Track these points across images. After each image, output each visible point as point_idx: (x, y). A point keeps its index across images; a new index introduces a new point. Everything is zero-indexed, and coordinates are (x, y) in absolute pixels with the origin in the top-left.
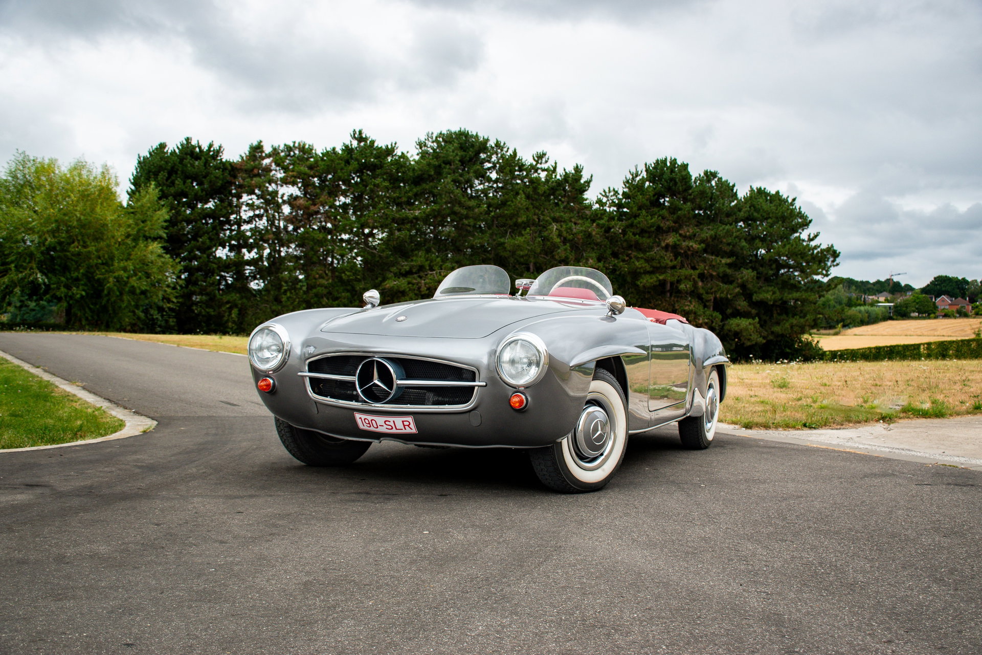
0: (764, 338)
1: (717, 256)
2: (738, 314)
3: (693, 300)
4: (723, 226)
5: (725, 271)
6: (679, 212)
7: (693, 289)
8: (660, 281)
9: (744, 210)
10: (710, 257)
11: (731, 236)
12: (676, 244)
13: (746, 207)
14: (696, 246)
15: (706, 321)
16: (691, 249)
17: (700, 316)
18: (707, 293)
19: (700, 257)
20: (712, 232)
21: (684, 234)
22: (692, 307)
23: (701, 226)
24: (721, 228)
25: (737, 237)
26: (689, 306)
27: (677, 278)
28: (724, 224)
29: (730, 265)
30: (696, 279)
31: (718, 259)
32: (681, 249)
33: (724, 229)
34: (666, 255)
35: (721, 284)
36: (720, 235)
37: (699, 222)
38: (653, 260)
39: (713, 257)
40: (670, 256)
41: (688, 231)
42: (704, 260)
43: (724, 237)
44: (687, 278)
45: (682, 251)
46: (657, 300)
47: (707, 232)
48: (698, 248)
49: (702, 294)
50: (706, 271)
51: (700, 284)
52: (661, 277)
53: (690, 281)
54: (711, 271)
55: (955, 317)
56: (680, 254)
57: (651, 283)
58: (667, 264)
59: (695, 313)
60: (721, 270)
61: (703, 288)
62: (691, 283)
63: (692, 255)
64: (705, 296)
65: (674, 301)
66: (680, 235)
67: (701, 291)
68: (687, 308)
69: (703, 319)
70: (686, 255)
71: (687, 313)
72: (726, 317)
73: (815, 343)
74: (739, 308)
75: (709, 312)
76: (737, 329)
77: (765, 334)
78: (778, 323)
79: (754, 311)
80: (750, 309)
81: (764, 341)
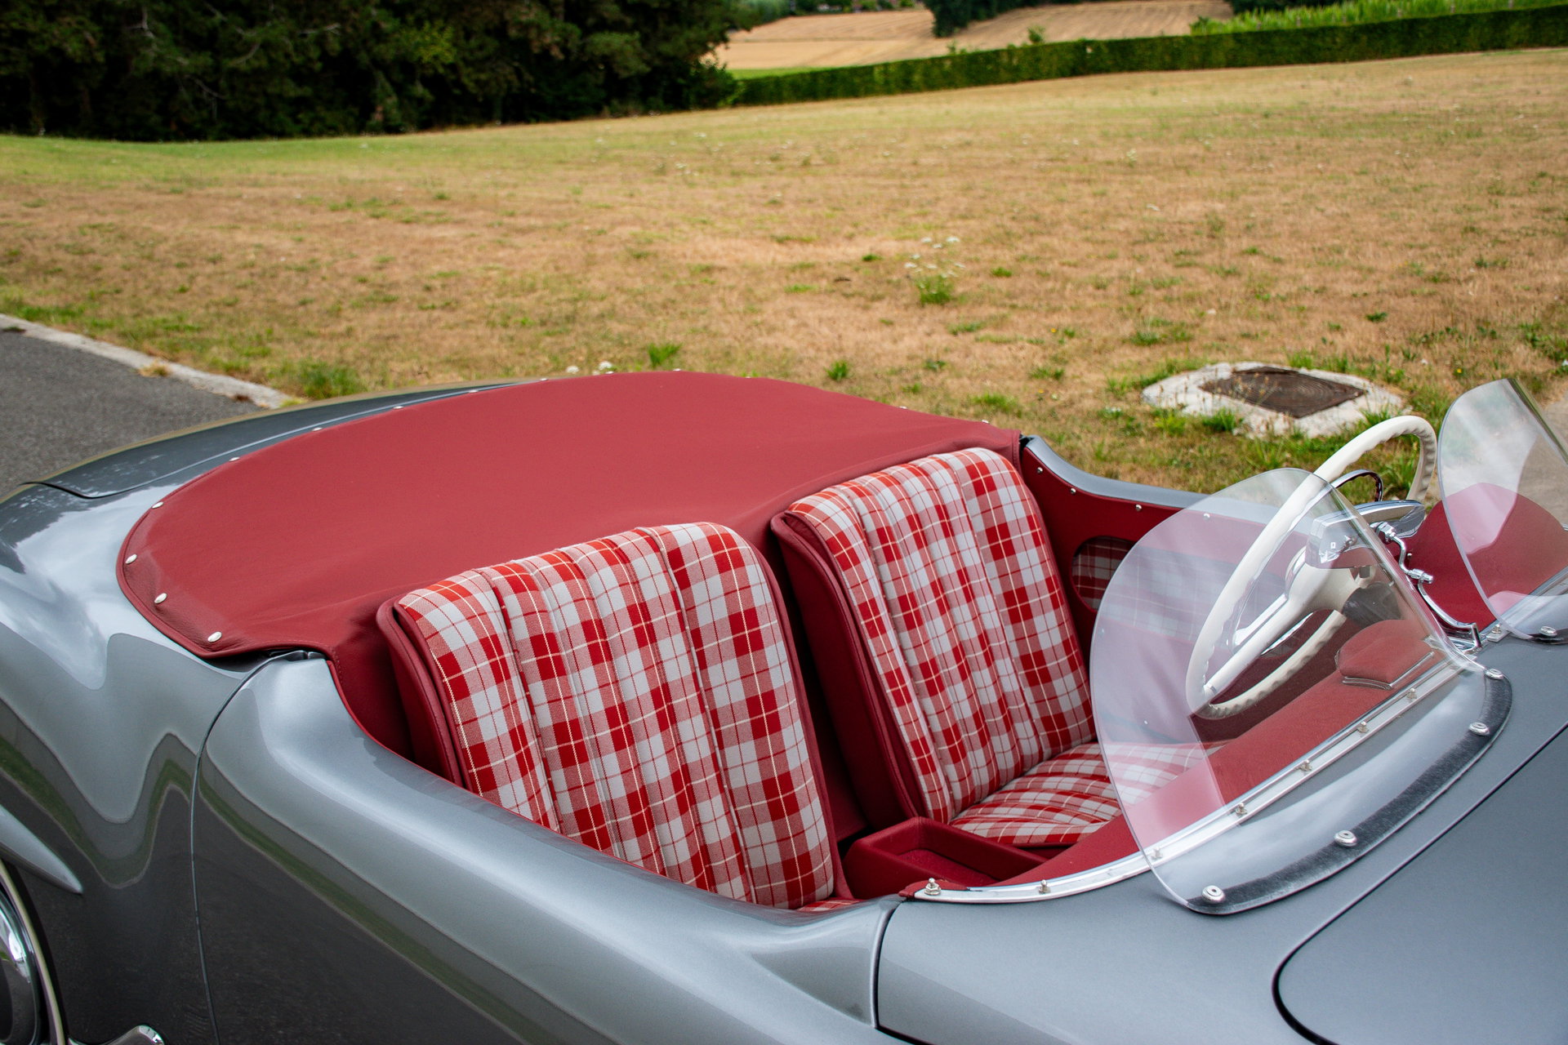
0: (648, 63)
2: (604, 26)
3: (533, 4)
15: (557, 39)
17: (546, 31)
22: (532, 17)
26: (528, 14)
46: (474, 7)
55: (875, 11)
59: (538, 27)
65: (502, 6)
68: (524, 19)
69: (553, 37)
71: (526, 27)
72: (587, 32)
73: (719, 67)
74: (606, 15)
75: (560, 23)
76: (606, 51)
77: (647, 56)
78: (667, 39)
79: (629, 21)
80: (622, 17)
81: (648, 69)
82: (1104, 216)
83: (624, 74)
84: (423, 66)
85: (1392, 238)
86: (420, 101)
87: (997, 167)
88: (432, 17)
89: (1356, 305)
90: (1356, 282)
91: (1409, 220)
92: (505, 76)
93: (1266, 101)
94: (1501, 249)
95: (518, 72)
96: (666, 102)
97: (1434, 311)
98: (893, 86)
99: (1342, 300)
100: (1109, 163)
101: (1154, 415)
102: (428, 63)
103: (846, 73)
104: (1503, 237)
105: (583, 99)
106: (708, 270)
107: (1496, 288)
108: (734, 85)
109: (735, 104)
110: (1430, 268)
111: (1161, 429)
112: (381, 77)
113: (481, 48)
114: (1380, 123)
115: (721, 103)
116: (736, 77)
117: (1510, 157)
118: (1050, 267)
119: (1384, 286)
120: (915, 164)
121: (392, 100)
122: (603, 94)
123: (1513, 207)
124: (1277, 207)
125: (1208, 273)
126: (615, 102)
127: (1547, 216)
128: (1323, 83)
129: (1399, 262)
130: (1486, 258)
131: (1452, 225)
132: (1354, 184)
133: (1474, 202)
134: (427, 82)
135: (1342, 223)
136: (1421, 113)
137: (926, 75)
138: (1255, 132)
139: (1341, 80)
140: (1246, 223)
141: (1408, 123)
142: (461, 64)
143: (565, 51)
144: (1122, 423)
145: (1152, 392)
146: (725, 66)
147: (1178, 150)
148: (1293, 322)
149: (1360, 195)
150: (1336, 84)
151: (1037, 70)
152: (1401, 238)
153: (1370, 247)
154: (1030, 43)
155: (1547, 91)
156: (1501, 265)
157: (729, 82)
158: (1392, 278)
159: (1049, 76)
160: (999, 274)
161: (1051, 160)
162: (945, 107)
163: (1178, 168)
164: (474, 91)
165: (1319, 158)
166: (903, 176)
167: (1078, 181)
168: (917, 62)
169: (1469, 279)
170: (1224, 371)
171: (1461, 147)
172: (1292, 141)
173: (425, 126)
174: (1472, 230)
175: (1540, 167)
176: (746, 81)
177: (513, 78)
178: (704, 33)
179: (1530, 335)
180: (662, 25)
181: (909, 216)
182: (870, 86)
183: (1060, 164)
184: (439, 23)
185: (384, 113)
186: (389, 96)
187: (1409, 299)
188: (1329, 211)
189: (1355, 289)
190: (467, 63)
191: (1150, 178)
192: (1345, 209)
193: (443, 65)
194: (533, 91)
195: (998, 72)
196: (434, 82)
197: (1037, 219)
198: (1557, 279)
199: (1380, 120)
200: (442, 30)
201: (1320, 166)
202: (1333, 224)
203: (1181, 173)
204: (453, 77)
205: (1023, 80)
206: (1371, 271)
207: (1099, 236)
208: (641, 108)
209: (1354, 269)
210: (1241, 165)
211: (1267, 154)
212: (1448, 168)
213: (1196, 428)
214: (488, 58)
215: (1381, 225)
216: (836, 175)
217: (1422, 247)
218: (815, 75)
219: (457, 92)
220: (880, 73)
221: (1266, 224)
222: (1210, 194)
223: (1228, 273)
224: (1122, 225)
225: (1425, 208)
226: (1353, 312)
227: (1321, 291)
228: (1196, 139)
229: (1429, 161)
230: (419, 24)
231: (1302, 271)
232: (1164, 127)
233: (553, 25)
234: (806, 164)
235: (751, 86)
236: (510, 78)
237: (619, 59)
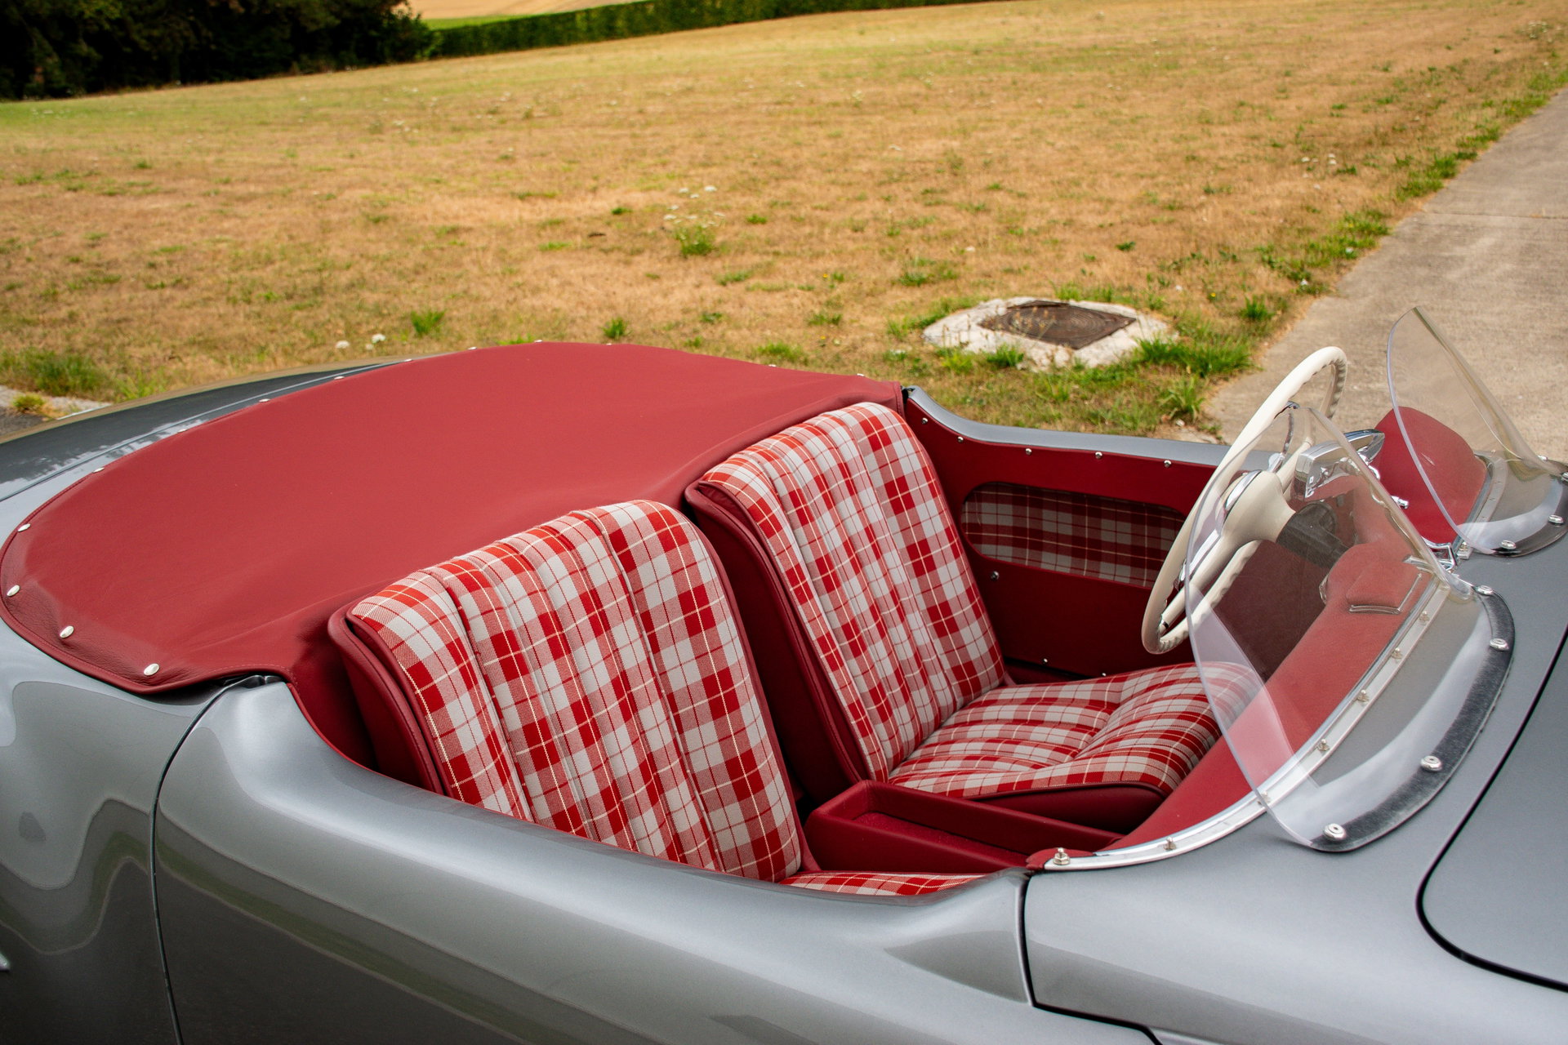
73: (413, 18)
77: (336, 8)
81: (338, 22)
82: (845, 158)
83: (313, 28)
84: (85, 22)
85: (1123, 169)
86: (86, 60)
87: (725, 112)
89: (1105, 236)
90: (1099, 213)
91: (1134, 151)
92: (180, 31)
93: (974, 39)
94: (1223, 176)
95: (194, 26)
96: (360, 56)
97: (1176, 238)
98: (596, 33)
99: (1091, 231)
100: (836, 105)
101: (939, 354)
102: (91, 18)
103: (547, 21)
104: (1222, 165)
105: (268, 55)
106: (454, 231)
107: (1226, 214)
108: (430, 37)
109: (434, 56)
110: (1164, 197)
111: (948, 369)
112: (37, 36)
114: (1084, 56)
115: (417, 56)
116: (432, 27)
117: (1209, 88)
118: (803, 212)
119: (1126, 215)
120: (641, 112)
121: (53, 61)
122: (290, 49)
123: (1224, 135)
124: (1009, 142)
125: (958, 211)
126: (304, 57)
127: (1256, 143)
128: (1021, 19)
129: (1133, 192)
130: (1213, 185)
131: (1175, 154)
132: (1075, 117)
133: (1188, 131)
134: (91, 40)
135: (1074, 156)
136: (1119, 46)
137: (630, 20)
138: (971, 69)
139: (1038, 15)
140: (982, 159)
141: (1110, 56)
142: (129, 19)
143: (243, 3)
144: (908, 364)
145: (933, 332)
146: (419, 16)
147: (901, 88)
148: (1050, 255)
149: (1083, 128)
150: (1034, 20)
151: (741, 12)
152: (1131, 169)
153: (1106, 180)
155: (1226, 25)
156: (1225, 191)
157: (425, 33)
158: (1131, 208)
159: (752, 18)
160: (754, 221)
161: (778, 103)
162: (655, 54)
163: (903, 107)
164: (147, 49)
165: (1036, 93)
166: (632, 125)
167: (809, 124)
168: (620, 7)
169: (1202, 205)
170: (997, 307)
171: (1164, 79)
172: (1008, 76)
173: (94, 88)
174: (1194, 158)
175: (1239, 96)
176: (442, 31)
177: (190, 34)
179: (1266, 257)
181: (650, 166)
182: (572, 33)
183: (786, 107)
185: (45, 74)
186: (49, 56)
187: (1151, 228)
188: (1060, 144)
189: (1100, 220)
190: (137, 19)
191: (879, 118)
192: (1074, 143)
193: (109, 20)
194: (213, 47)
195: (702, 15)
196: (99, 39)
197: (778, 164)
198: (1278, 203)
199: (1083, 54)
201: (1039, 101)
202: (1065, 157)
203: (909, 112)
204: (121, 34)
205: (728, 23)
206: (1110, 202)
207: (844, 178)
208: (333, 63)
209: (1095, 200)
210: (964, 102)
211: (986, 90)
212: (1157, 99)
213: (982, 365)
214: (159, 13)
215: (1110, 156)
216: (562, 127)
217: (1153, 177)
218: (515, 24)
219: (128, 50)
220: (582, 20)
221: (1003, 159)
222: (941, 133)
223: (977, 209)
224: (864, 166)
225: (1146, 138)
226: (1104, 242)
227: (1069, 223)
228: (917, 78)
229: (1137, 93)
231: (1047, 204)
232: (880, 65)
234: (528, 116)
235: (449, 36)
236: (186, 33)
237: (304, 11)
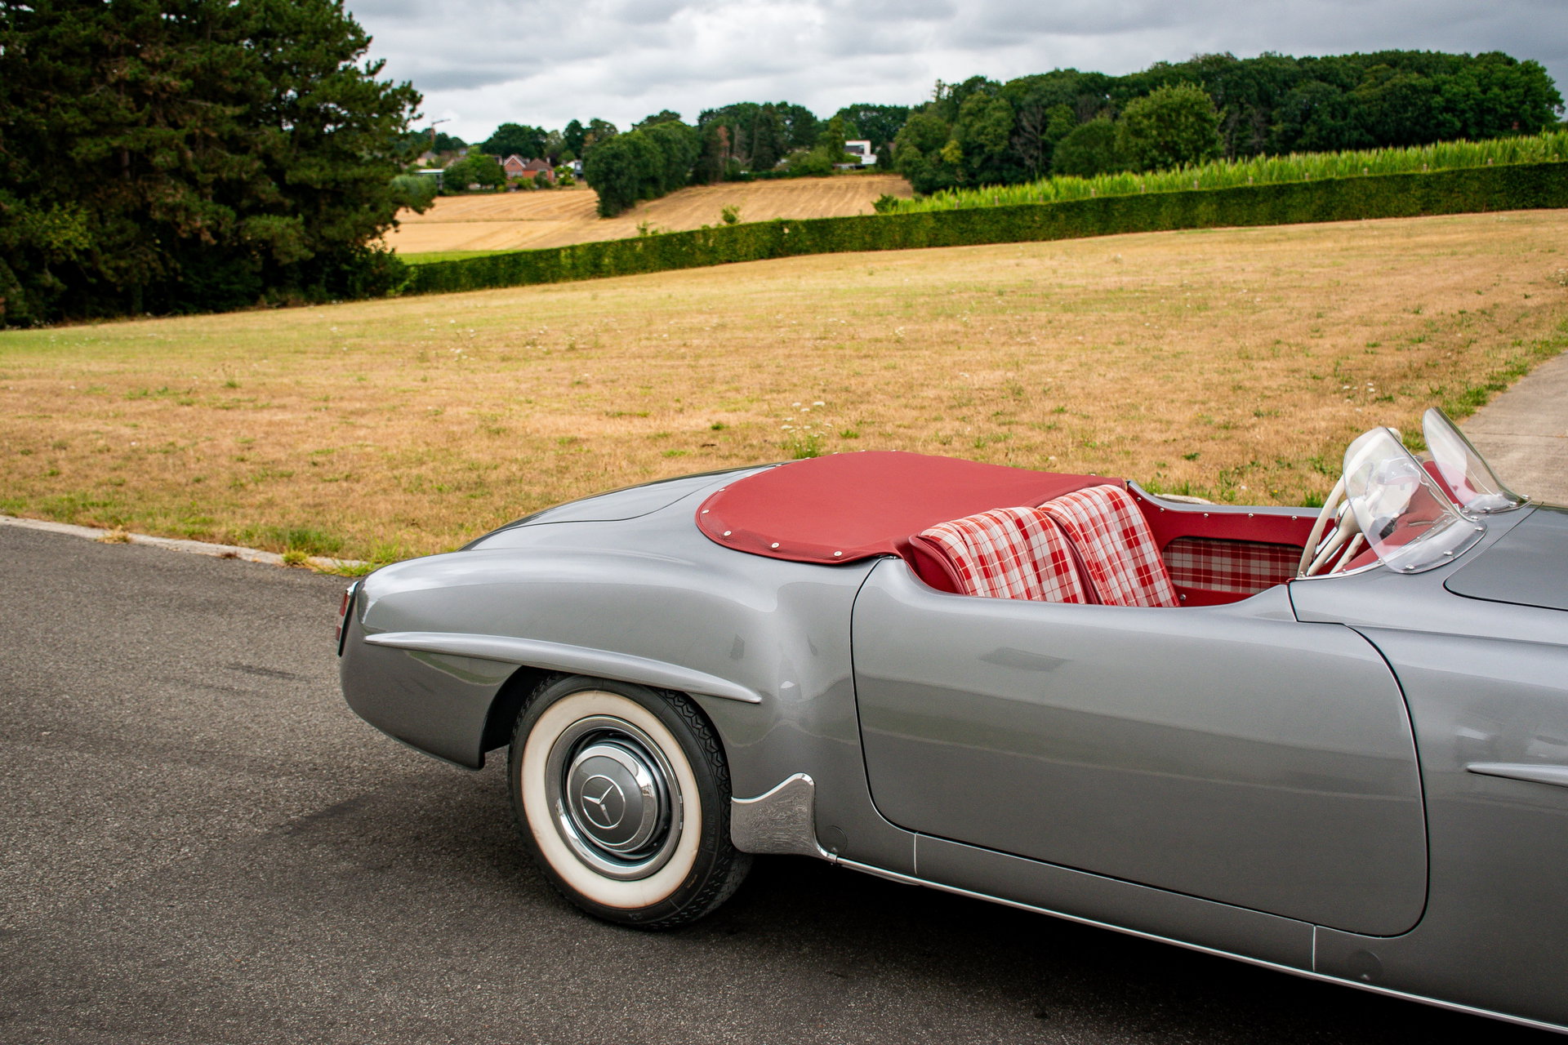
0: (311, 248)
1: (215, 101)
2: (260, 208)
3: (179, 185)
4: (222, 46)
5: (232, 130)
6: (138, 17)
7: (178, 164)
8: (113, 149)
9: (254, 16)
10: (203, 104)
11: (238, 65)
12: (137, 79)
13: (257, 11)
14: (176, 83)
15: (209, 222)
16: (168, 89)
17: (196, 213)
18: (204, 171)
19: (183, 103)
20: (204, 58)
21: (150, 60)
22: (179, 198)
23: (180, 46)
24: (217, 50)
25: (248, 67)
26: (173, 196)
27: (145, 143)
28: (222, 43)
29: (240, 119)
30: (182, 145)
31: (219, 107)
32: (150, 88)
33: (223, 52)
34: (119, 100)
35: (227, 155)
36: (217, 63)
37: (176, 36)
38: (96, 108)
39: (209, 105)
40: (128, 102)
41: (158, 55)
42: (192, 111)
43: (225, 67)
44: (167, 144)
45: (151, 93)
46: (110, 187)
47: (194, 57)
48: (181, 87)
49: (194, 174)
50: (197, 131)
51: (190, 154)
52: (115, 143)
53: (171, 150)
54: (206, 130)
55: (533, 190)
56: (147, 98)
57: (99, 154)
58: (125, 118)
59: (187, 209)
60: (226, 128)
61: (195, 162)
62: (174, 153)
63: (169, 100)
64: (200, 177)
65: (143, 187)
66: (144, 61)
67: (194, 168)
68: (170, 200)
69: (203, 220)
70: (155, 100)
71: (172, 209)
72: (242, 215)
73: (388, 251)
74: (263, 196)
75: (211, 206)
76: (265, 236)
77: (310, 241)
78: (330, 222)
79: (289, 202)
80: (281, 199)
81: (312, 255)
82: (909, 386)
83: (286, 260)
84: (52, 252)
85: (1175, 396)
86: (50, 290)
87: (770, 346)
88: (62, 199)
89: (1171, 449)
90: (1161, 431)
91: (1183, 382)
92: (147, 263)
93: (993, 280)
94: (1270, 402)
95: (162, 258)
96: (329, 291)
97: (1235, 451)
98: (581, 270)
99: (1158, 445)
100: (878, 341)
102: (59, 248)
103: (530, 258)
104: (1267, 393)
105: (236, 288)
107: (1277, 432)
108: (405, 271)
109: (408, 292)
110: (1218, 419)
113: (121, 231)
114: (1114, 297)
115: (392, 291)
116: (407, 262)
117: (1243, 327)
118: (889, 429)
119: (1187, 432)
120: (685, 345)
121: (17, 291)
122: (259, 282)
123: (1265, 368)
124: (1061, 374)
125: (1032, 429)
126: (273, 291)
127: (1297, 376)
128: (1035, 261)
129: (1188, 415)
130: (1261, 409)
131: (1222, 385)
132: (1117, 352)
133: (1230, 365)
134: (56, 270)
135: (1126, 386)
136: (1145, 288)
137: (617, 257)
138: (1002, 310)
139: (1052, 259)
140: (1040, 389)
141: (1138, 298)
142: (98, 249)
143: (216, 234)
146: (393, 250)
147: (937, 326)
148: (1126, 462)
149: (1128, 362)
150: (1048, 263)
151: (734, 251)
152: (1184, 396)
153: (1162, 406)
154: (724, 224)
155: (1251, 269)
156: (1273, 415)
157: (400, 268)
158: (1190, 427)
159: (746, 258)
160: (847, 436)
161: (821, 339)
162: (659, 292)
163: (945, 343)
164: (114, 280)
165: (1073, 332)
166: (682, 357)
167: (860, 357)
168: (607, 244)
169: (1253, 426)
171: (1196, 319)
172: (1042, 316)
173: (56, 319)
174: (1240, 388)
175: (1274, 335)
176: (417, 266)
177: (156, 265)
178: (373, 215)
179: (1318, 466)
180: (324, 208)
181: (724, 392)
182: (556, 270)
183: (828, 341)
184: (71, 205)
185: (9, 306)
186: (13, 286)
187: (1211, 443)
188: (1110, 375)
189: (1164, 437)
190: (105, 249)
191: (927, 352)
192: (1123, 374)
193: (77, 251)
194: (181, 279)
195: (694, 253)
196: (65, 270)
197: (847, 390)
198: (1323, 424)
199: (1110, 295)
200: (74, 213)
201: (1080, 338)
202: (1118, 387)
203: (953, 348)
204: (87, 264)
205: (718, 262)
206: (1169, 423)
207: (914, 403)
208: (302, 298)
209: (1155, 421)
210: (1003, 339)
211: (1024, 329)
212: (1193, 338)
214: (127, 244)
215: (1160, 386)
217: (1203, 403)
219: (94, 281)
220: (566, 257)
221: (1059, 388)
222: (993, 366)
223: (1049, 427)
224: (931, 393)
225: (1191, 371)
226: (1171, 454)
227: (1135, 439)
228: (951, 316)
229: (1174, 332)
230: (46, 206)
231: (1112, 424)
232: (907, 304)
233: (203, 207)
234: (572, 348)
235: (425, 271)
236: (154, 265)
237: (279, 244)
